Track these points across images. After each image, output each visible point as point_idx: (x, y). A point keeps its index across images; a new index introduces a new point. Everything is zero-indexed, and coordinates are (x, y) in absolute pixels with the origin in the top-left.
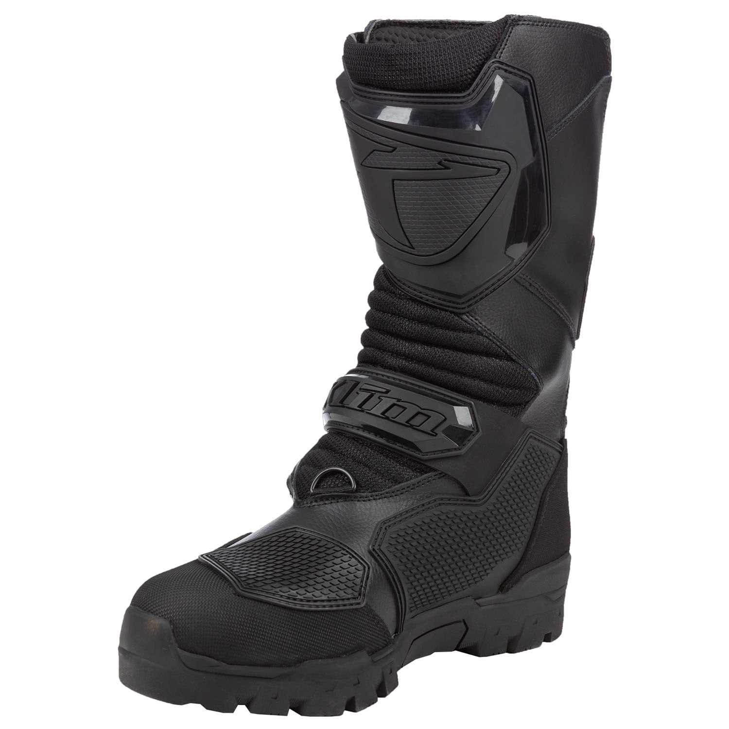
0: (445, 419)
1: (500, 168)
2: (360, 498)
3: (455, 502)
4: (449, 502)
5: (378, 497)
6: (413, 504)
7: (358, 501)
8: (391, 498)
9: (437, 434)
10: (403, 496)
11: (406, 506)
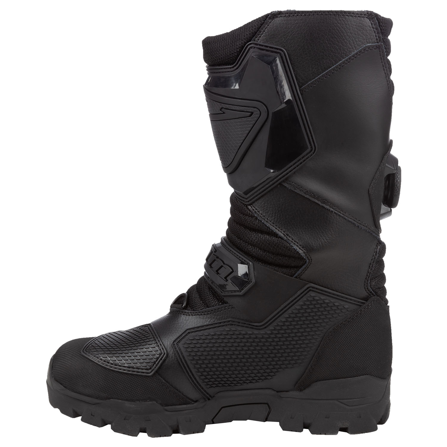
0: (233, 271)
1: (253, 112)
2: (185, 313)
3: (243, 325)
4: (239, 324)
5: (194, 314)
6: (214, 321)
7: (184, 315)
8: (201, 316)
9: (228, 280)
10: (209, 316)
11: (209, 322)
